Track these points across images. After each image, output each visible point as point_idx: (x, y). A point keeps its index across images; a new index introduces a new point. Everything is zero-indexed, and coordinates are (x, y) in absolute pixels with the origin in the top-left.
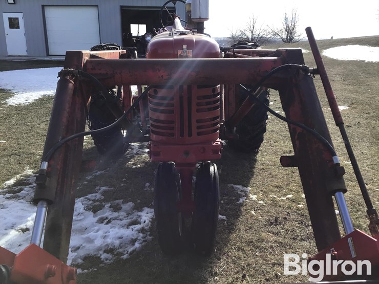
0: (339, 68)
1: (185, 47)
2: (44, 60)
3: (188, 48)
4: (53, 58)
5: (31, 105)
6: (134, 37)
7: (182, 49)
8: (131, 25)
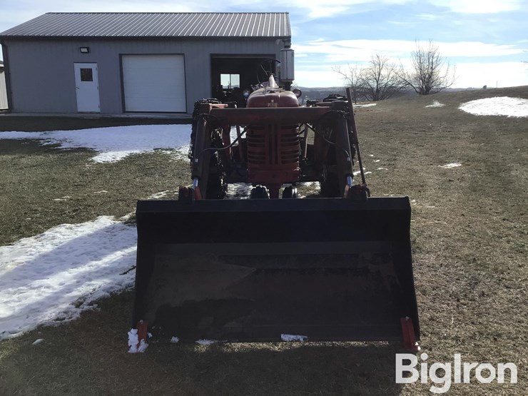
0: (473, 124)
1: (273, 101)
2: (122, 118)
3: (274, 102)
4: (131, 116)
5: (121, 162)
6: (225, 90)
7: (271, 102)
8: (222, 75)
